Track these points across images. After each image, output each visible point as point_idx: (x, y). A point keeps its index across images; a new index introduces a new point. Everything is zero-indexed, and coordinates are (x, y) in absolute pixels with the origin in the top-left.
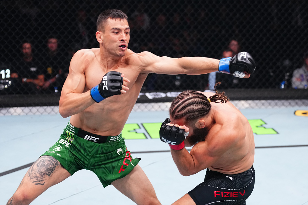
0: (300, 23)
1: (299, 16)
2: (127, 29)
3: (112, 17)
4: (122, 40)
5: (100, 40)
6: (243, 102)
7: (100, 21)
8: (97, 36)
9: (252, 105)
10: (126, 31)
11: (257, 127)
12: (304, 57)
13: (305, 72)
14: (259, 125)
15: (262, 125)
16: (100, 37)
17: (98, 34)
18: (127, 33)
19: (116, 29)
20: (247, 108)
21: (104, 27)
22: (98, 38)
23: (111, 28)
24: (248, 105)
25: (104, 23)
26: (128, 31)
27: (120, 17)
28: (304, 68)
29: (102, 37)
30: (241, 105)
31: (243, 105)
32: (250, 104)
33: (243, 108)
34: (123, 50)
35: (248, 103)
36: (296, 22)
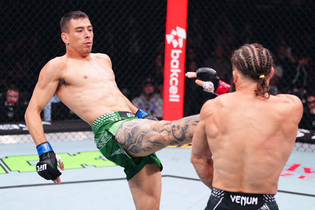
0: (137, 50)
1: (136, 44)
2: (89, 27)
3: (74, 18)
4: (87, 37)
5: (66, 40)
6: (80, 133)
7: (64, 23)
8: (62, 37)
9: (90, 136)
10: (88, 28)
11: (96, 159)
12: (142, 86)
13: (144, 101)
14: (97, 157)
15: (100, 157)
16: (66, 38)
17: (64, 35)
18: (90, 30)
19: (79, 28)
20: (85, 140)
21: (68, 28)
22: (64, 40)
23: (74, 28)
24: (86, 136)
25: (67, 24)
26: (91, 28)
27: (82, 16)
28: (142, 96)
29: (67, 38)
30: (79, 136)
31: (80, 136)
32: (87, 135)
33: (81, 139)
34: (89, 45)
35: (86, 134)
36: (134, 50)
